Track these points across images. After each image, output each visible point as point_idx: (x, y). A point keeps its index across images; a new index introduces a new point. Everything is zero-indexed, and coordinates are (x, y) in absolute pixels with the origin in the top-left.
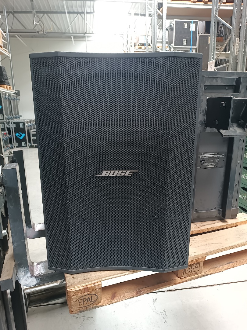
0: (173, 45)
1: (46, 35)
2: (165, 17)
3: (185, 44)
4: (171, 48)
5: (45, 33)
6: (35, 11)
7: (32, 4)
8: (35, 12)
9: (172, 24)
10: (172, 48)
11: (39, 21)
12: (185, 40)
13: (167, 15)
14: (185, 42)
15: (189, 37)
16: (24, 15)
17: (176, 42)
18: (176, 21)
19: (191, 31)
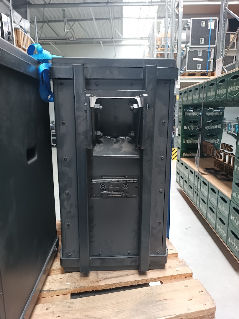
0: (189, 44)
1: (76, 41)
2: (181, 16)
3: (203, 43)
4: (187, 48)
5: (75, 39)
6: (66, 19)
7: (64, 13)
8: (66, 21)
9: (189, 22)
10: (189, 48)
11: (70, 29)
12: (202, 38)
13: (183, 14)
14: (203, 41)
15: (208, 36)
16: (57, 23)
17: (193, 41)
18: (193, 20)
19: (209, 29)
